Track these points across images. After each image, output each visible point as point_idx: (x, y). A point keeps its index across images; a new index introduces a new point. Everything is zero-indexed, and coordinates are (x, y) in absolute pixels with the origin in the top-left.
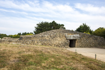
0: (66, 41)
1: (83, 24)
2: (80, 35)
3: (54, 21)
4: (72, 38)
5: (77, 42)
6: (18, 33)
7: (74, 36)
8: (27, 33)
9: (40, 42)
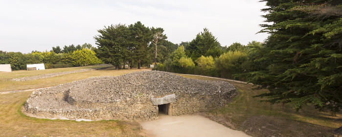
0: (153, 109)
1: (204, 30)
2: (176, 95)
3: (139, 23)
4: (162, 103)
5: (170, 107)
6: (53, 48)
7: (165, 100)
8: (75, 46)
9: (109, 112)
